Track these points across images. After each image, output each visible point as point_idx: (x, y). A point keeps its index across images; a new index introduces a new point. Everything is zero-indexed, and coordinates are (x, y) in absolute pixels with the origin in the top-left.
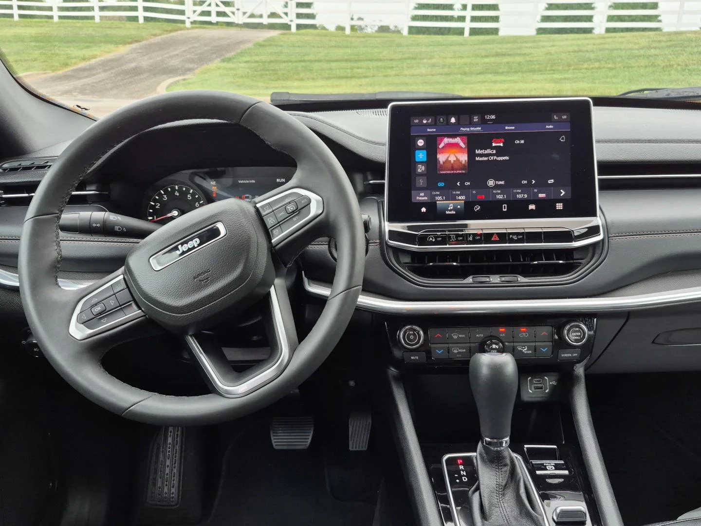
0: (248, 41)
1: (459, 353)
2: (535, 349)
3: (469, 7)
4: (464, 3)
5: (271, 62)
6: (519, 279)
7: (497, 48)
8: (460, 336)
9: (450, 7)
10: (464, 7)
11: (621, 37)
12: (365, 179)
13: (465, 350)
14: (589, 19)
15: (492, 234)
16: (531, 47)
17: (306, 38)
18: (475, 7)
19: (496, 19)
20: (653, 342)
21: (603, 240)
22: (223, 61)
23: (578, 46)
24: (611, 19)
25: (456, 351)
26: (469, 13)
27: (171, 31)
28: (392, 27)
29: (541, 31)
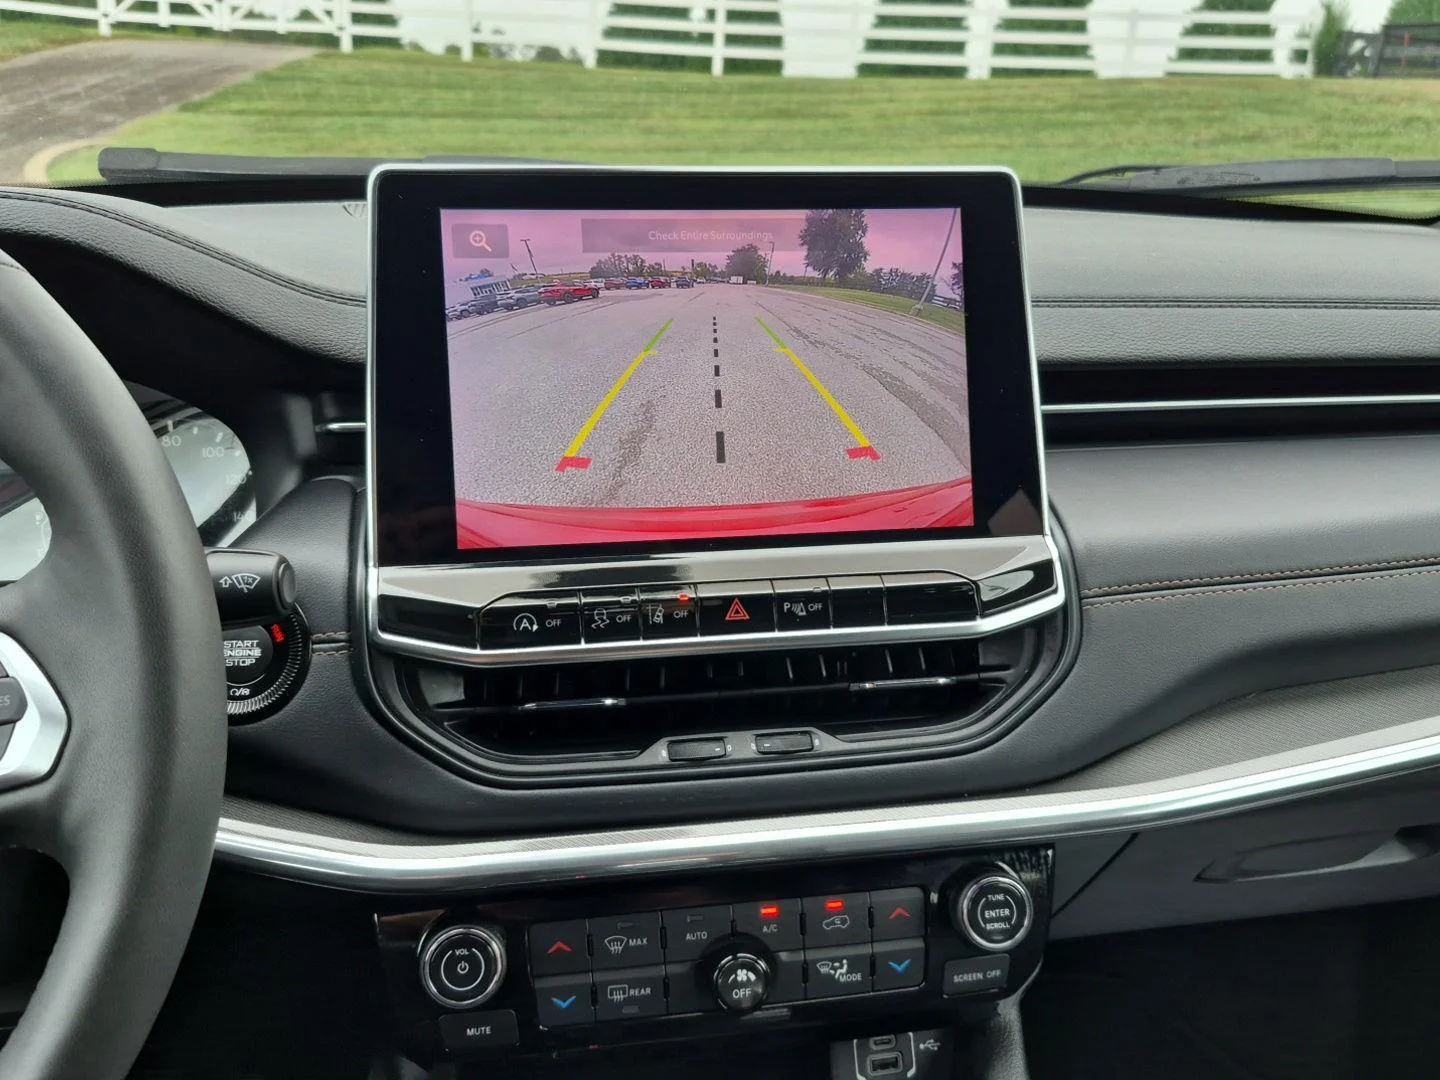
0: (243, 68)
1: (630, 1001)
2: (872, 965)
3: (721, 16)
4: (711, 5)
5: (294, 114)
6: (817, 742)
7: (779, 100)
8: (632, 943)
9: (682, 13)
10: (711, 14)
11: (1024, 87)
12: (319, 418)
13: (648, 991)
14: (958, 47)
15: (728, 601)
16: (846, 103)
17: (376, 66)
18: (734, 16)
19: (775, 41)
20: (1198, 878)
21: (1064, 609)
22: (185, 108)
23: (940, 101)
24: (1001, 49)
25: (619, 997)
26: (721, 28)
27: (62, 43)
28: (565, 52)
29: (866, 70)
